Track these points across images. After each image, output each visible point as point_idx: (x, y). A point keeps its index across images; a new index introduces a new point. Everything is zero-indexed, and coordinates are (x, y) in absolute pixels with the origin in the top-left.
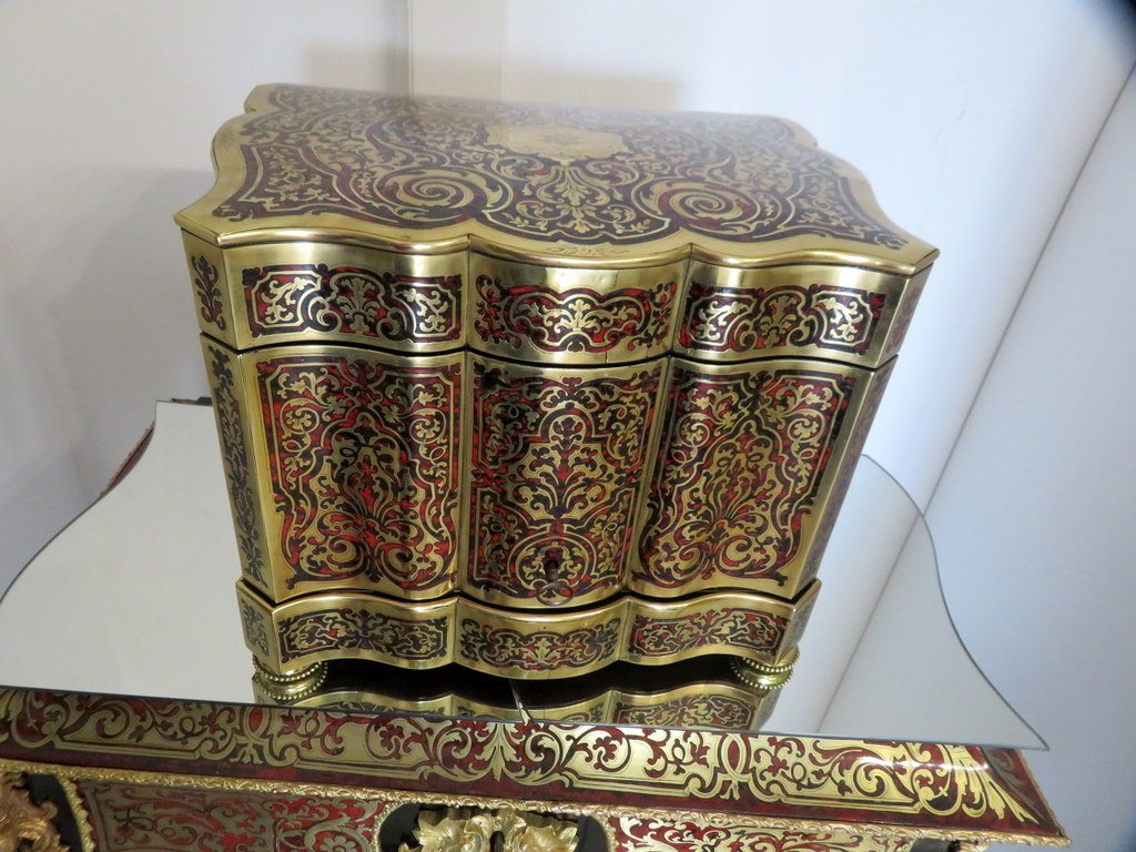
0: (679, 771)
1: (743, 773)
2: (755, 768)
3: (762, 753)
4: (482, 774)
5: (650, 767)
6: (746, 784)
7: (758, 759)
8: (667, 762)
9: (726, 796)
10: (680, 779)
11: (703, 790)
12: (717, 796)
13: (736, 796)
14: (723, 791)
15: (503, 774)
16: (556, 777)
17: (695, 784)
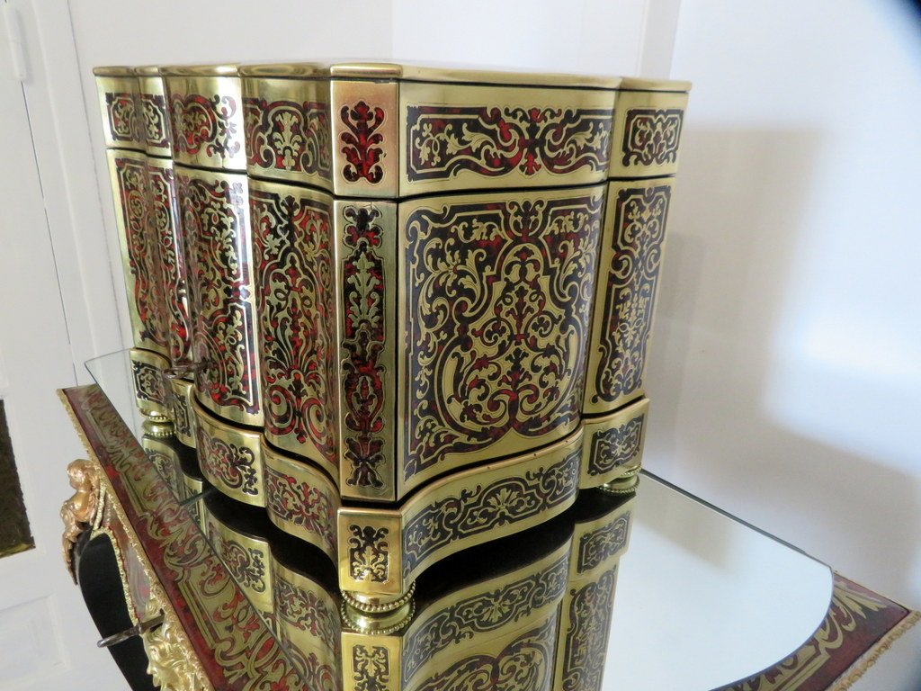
0: (230, 628)
1: (257, 669)
2: (267, 673)
3: (282, 665)
5: (220, 610)
6: (249, 679)
7: (275, 667)
8: (232, 615)
9: (227, 674)
10: (223, 634)
11: (223, 656)
12: (223, 668)
13: (232, 681)
14: (229, 669)
15: (164, 548)
16: (179, 570)
17: (225, 646)
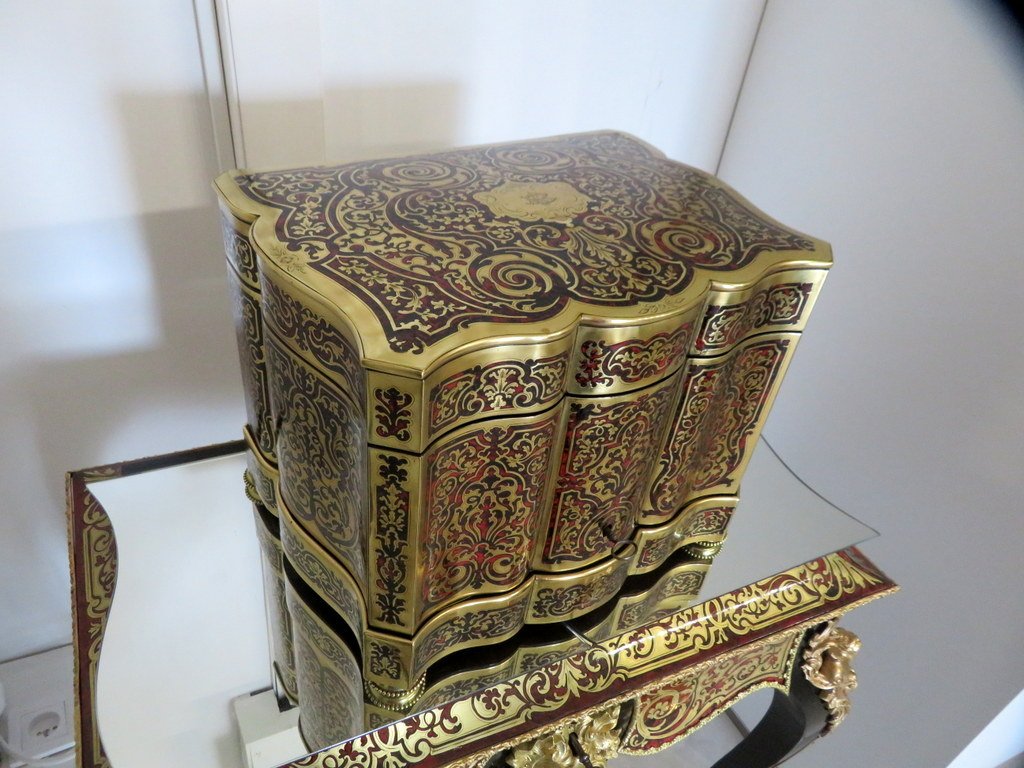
0: (686, 637)
1: (723, 621)
2: (728, 615)
3: (729, 603)
4: (566, 698)
5: (668, 643)
6: (727, 628)
7: (728, 608)
8: (677, 634)
9: (720, 641)
10: (689, 643)
11: (705, 643)
12: (715, 644)
13: (726, 639)
14: (717, 639)
15: (580, 691)
16: (614, 677)
17: (699, 641)
